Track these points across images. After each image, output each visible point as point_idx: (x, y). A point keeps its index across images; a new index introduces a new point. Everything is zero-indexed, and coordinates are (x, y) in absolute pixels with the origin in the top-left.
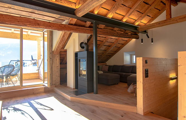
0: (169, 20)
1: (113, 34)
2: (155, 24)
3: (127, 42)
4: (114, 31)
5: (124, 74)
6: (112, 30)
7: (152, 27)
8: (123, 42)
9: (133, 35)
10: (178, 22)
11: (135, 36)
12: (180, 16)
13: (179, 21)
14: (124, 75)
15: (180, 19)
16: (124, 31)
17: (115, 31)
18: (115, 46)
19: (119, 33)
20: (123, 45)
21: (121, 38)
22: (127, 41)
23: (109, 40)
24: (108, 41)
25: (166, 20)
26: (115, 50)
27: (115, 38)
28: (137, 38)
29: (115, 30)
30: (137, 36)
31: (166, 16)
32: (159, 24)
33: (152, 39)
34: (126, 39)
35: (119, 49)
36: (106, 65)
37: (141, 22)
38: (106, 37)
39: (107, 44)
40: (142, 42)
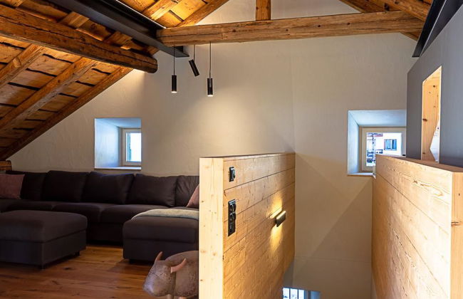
0: (265, 26)
1: (65, 41)
2: (222, 30)
3: (110, 79)
4: (67, 25)
5: (102, 207)
6: (58, 20)
7: (211, 39)
8: (92, 78)
9: (138, 56)
10: (289, 37)
11: (144, 59)
12: (297, 19)
13: (292, 34)
14: (103, 213)
15: (296, 27)
16: (107, 34)
17: (73, 27)
18: (59, 90)
19: (88, 41)
20: (94, 89)
21: (89, 62)
22: (108, 74)
23: (39, 64)
24: (33, 66)
25: (254, 24)
26: (58, 107)
27: (66, 59)
28: (151, 68)
29: (72, 22)
30: (149, 60)
31: (257, 8)
32: (234, 31)
33: (210, 81)
34: (108, 67)
35: (75, 102)
36: (10, 172)
37: (170, 11)
38: (23, 49)
39: (25, 78)
40: (174, 88)
